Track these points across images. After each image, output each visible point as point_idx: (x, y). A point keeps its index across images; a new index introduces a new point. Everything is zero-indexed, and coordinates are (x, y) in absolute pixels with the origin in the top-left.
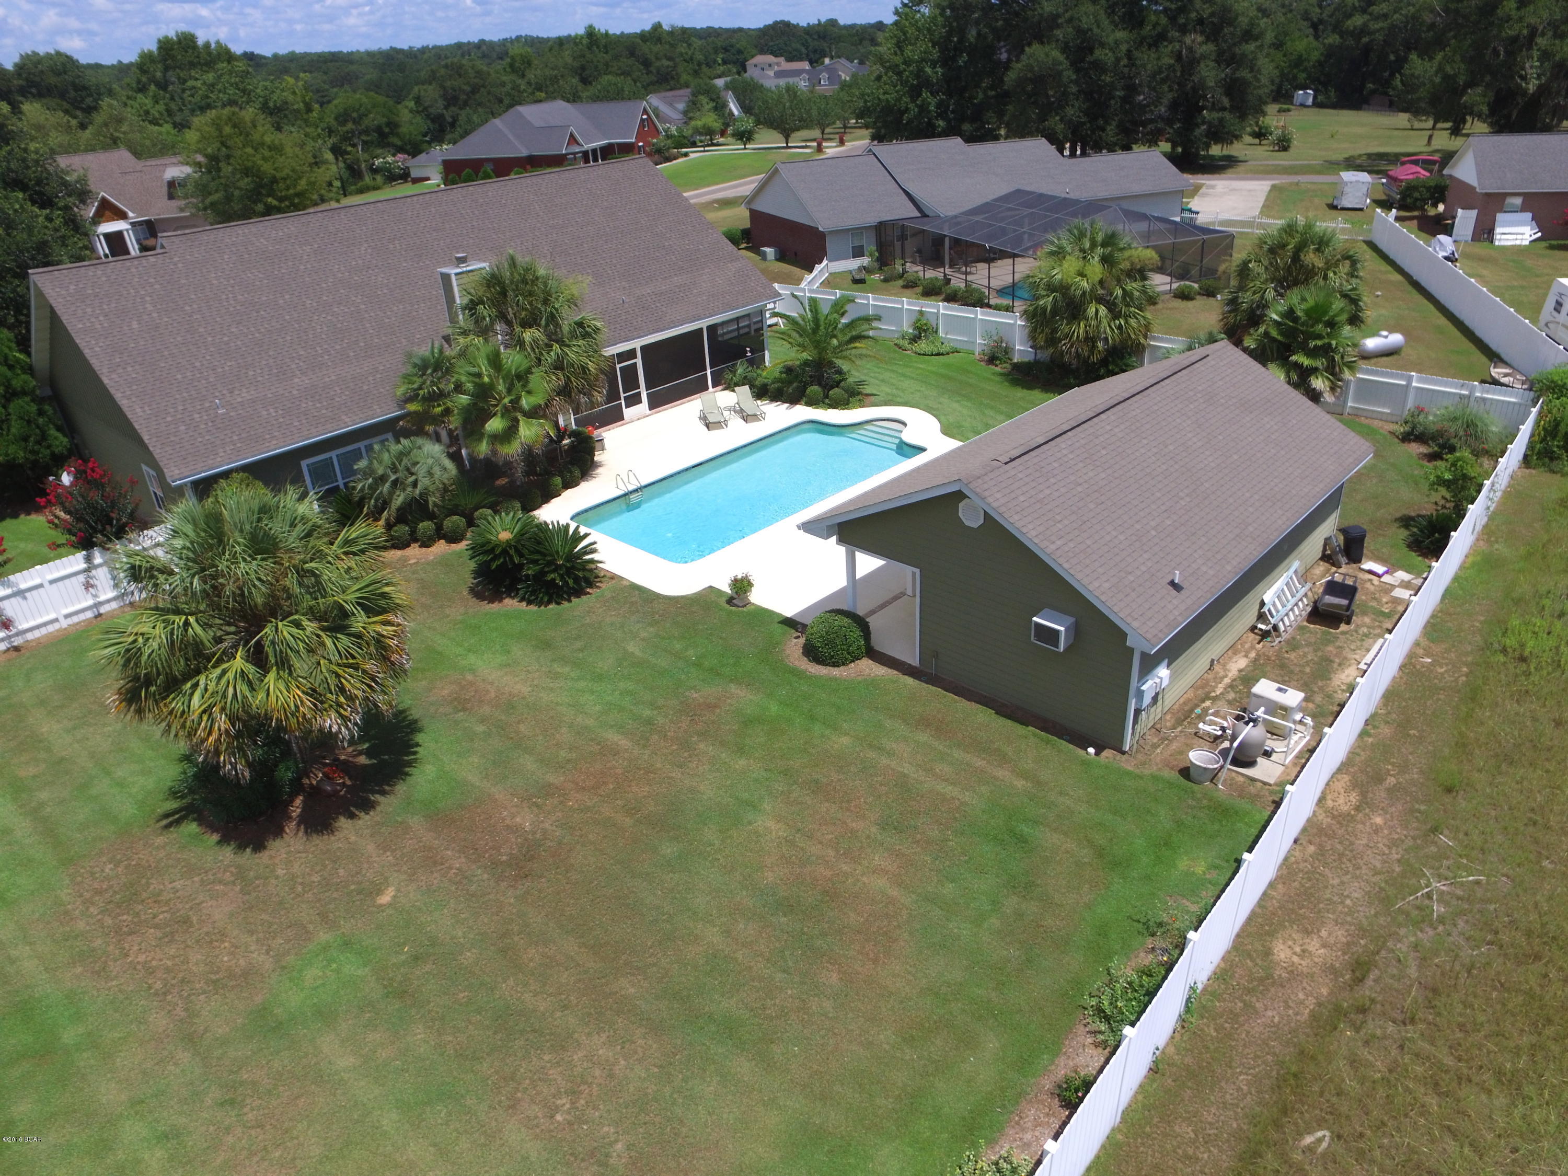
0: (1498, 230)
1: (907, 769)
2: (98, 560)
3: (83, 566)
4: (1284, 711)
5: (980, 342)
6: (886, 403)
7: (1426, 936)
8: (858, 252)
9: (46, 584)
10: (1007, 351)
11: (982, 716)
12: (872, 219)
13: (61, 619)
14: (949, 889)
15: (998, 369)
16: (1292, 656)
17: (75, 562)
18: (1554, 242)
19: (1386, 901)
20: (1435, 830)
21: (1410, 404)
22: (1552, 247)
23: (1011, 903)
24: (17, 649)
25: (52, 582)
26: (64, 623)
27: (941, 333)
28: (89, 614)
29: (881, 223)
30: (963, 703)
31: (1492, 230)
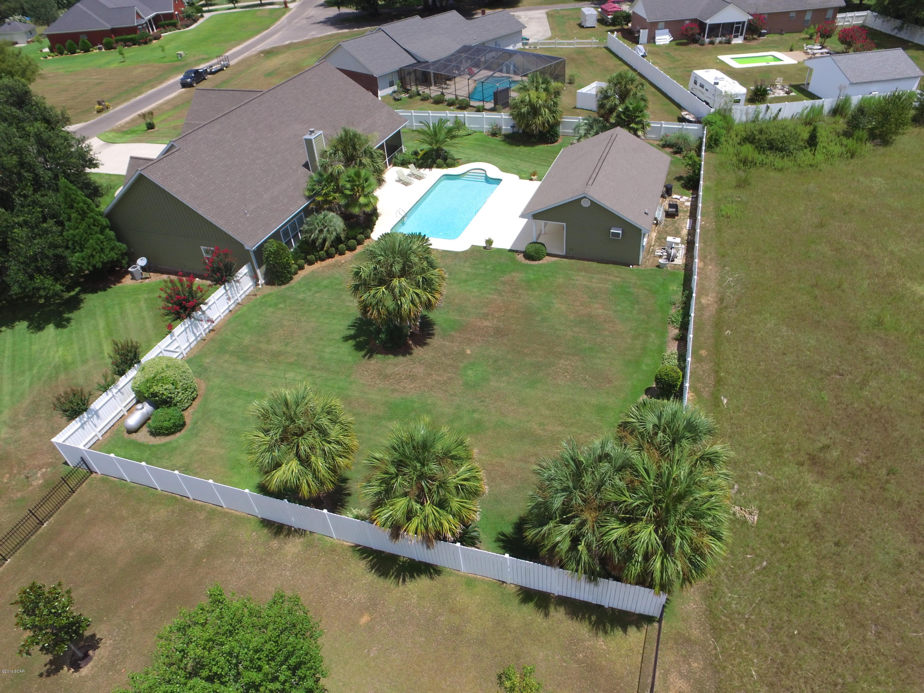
0: (657, 38)
1: (585, 283)
2: (227, 288)
3: (224, 291)
4: (677, 244)
5: (486, 127)
6: (469, 161)
7: (732, 290)
8: (391, 84)
9: (216, 302)
10: (500, 129)
11: (595, 264)
12: (397, 68)
14: (618, 308)
15: (498, 138)
16: (667, 229)
17: (221, 291)
18: (678, 41)
19: (720, 285)
20: (724, 266)
21: (662, 133)
22: (678, 44)
23: (636, 307)
24: (213, 330)
25: (217, 300)
26: (222, 316)
27: (467, 125)
28: (227, 311)
29: (401, 69)
30: (586, 262)
31: (654, 38)
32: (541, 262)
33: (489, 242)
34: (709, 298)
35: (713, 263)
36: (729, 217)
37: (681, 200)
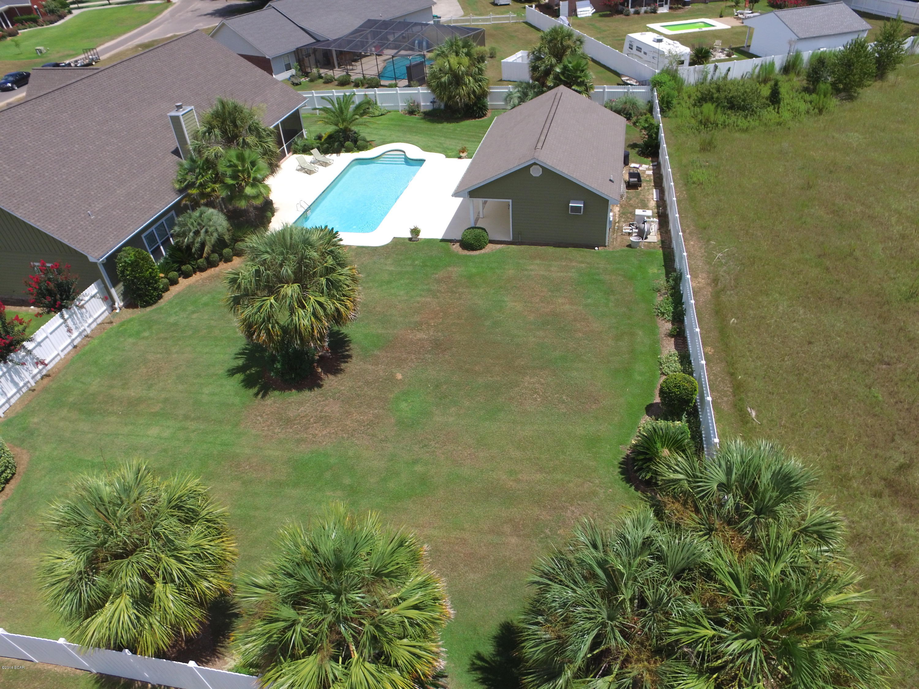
0: (578, 10)
1: (542, 273)
2: (66, 316)
3: (61, 321)
5: (402, 105)
6: (384, 143)
7: (725, 268)
8: (288, 68)
9: (49, 336)
10: (418, 106)
11: (551, 249)
12: (293, 48)
13: (61, 353)
14: (589, 301)
15: (417, 116)
16: (631, 202)
17: (56, 320)
18: (601, 13)
19: (709, 263)
20: (709, 240)
22: (601, 16)
23: (612, 298)
25: (51, 333)
26: (62, 355)
27: (379, 104)
28: (70, 347)
29: (297, 49)
30: (540, 247)
31: (575, 10)
32: (483, 251)
33: (415, 232)
34: (700, 280)
35: (694, 238)
36: (702, 184)
37: (641, 168)
